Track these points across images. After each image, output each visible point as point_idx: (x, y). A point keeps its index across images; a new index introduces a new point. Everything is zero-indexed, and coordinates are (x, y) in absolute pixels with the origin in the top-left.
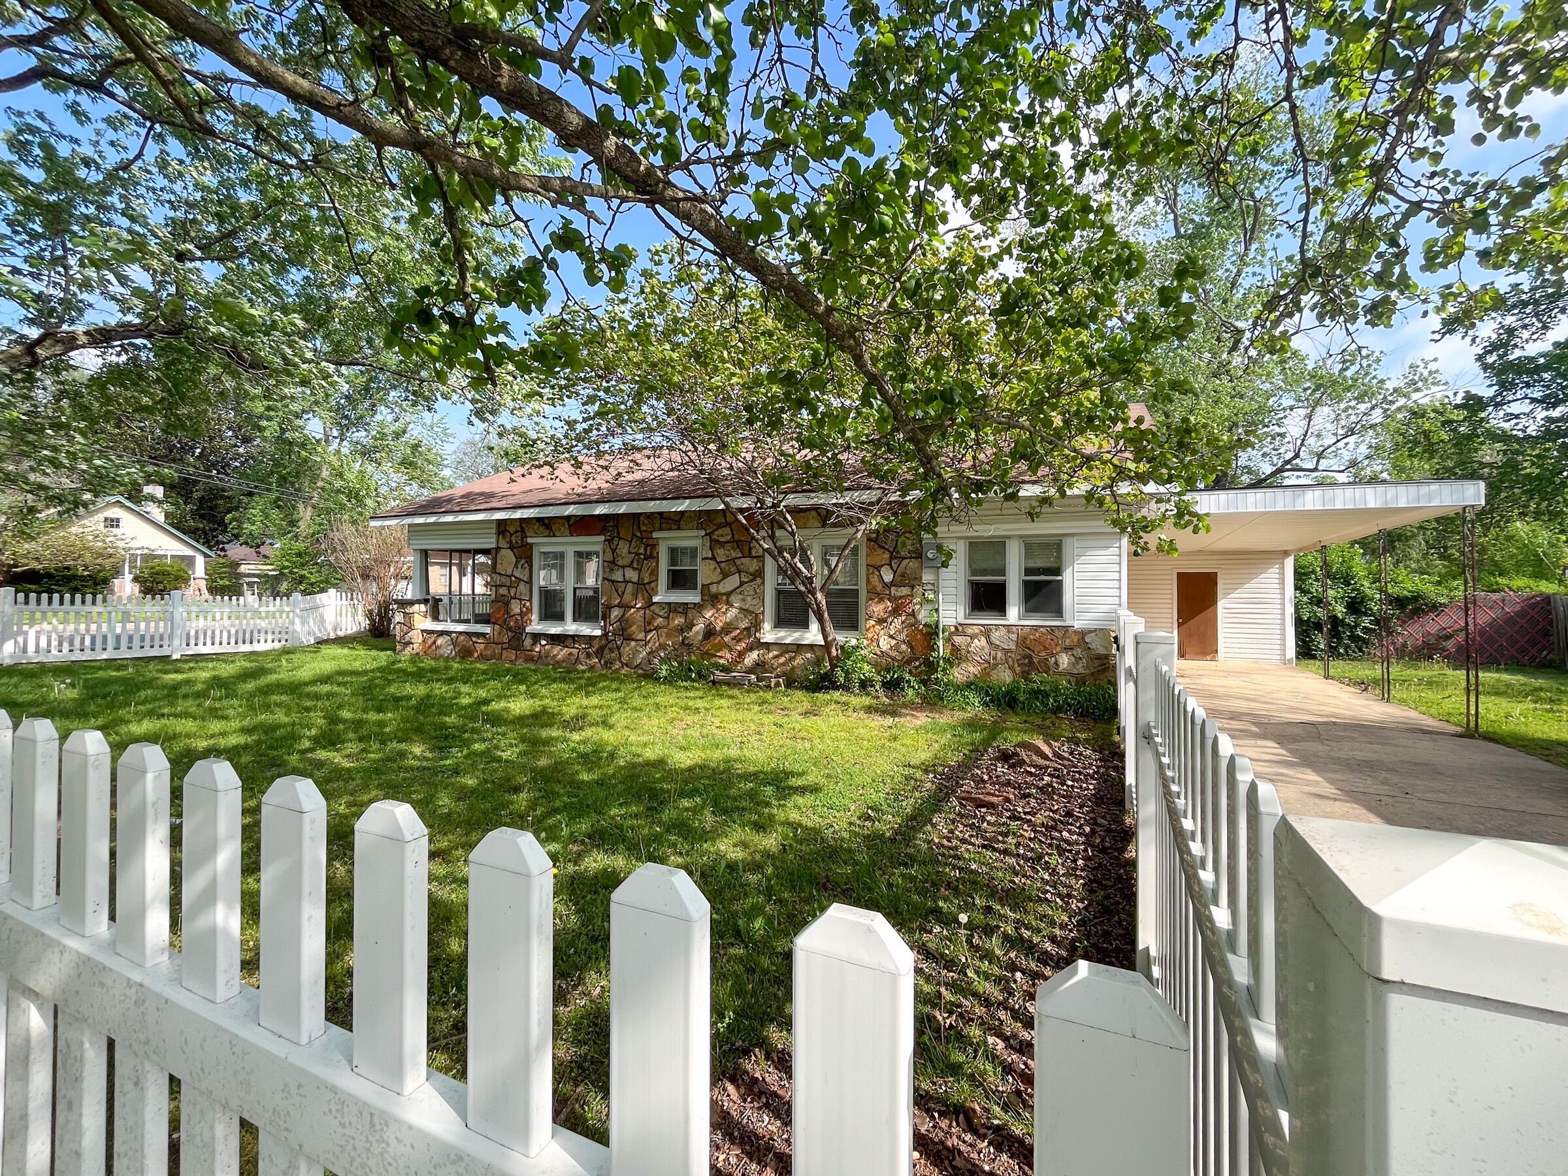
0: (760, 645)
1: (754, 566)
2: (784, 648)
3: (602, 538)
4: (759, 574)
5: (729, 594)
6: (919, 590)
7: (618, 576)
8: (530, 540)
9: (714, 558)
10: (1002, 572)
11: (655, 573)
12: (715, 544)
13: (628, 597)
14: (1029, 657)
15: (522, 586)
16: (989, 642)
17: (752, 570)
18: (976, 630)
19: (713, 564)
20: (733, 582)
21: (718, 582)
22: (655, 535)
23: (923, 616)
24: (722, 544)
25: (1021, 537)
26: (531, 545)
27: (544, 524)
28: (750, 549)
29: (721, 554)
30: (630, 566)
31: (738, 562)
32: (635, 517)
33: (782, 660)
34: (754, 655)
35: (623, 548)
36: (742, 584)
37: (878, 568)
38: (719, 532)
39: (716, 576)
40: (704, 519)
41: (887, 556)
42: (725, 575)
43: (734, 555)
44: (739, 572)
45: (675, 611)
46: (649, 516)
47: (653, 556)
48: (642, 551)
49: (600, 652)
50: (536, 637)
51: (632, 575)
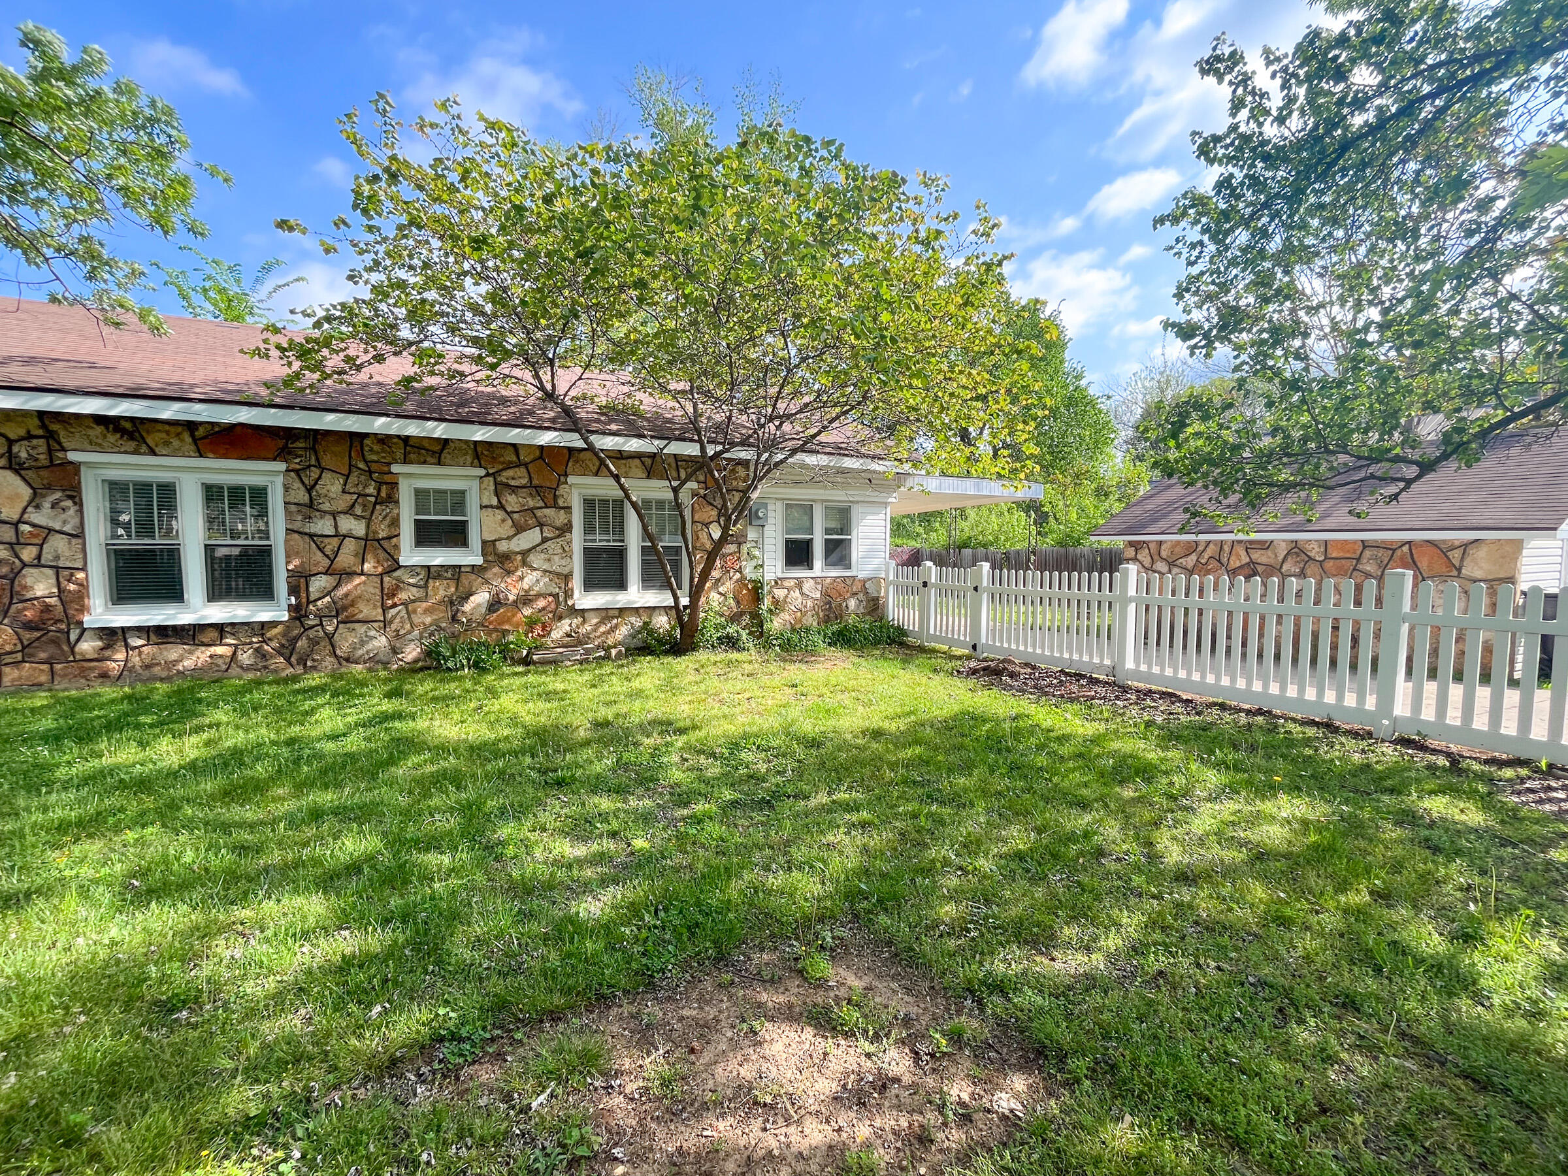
0: (574, 612)
1: (560, 518)
2: (606, 614)
3: (282, 466)
4: (567, 528)
5: (525, 553)
6: (745, 548)
7: (323, 526)
8: (72, 456)
9: (501, 506)
10: (810, 530)
11: (395, 522)
12: (500, 489)
13: (346, 559)
14: (829, 603)
15: (57, 544)
16: (802, 593)
17: (558, 523)
18: (792, 583)
19: (500, 515)
20: (533, 536)
21: (509, 538)
22: (395, 468)
23: (749, 572)
24: (514, 489)
25: (823, 501)
26: (76, 467)
27: (123, 432)
28: (555, 497)
29: (512, 501)
30: (349, 511)
31: (539, 513)
32: (356, 439)
33: (603, 629)
34: (565, 626)
35: (331, 486)
36: (544, 540)
37: (707, 525)
38: (510, 473)
39: (507, 529)
40: (481, 453)
41: (715, 513)
42: (519, 529)
43: (531, 503)
44: (541, 525)
45: (439, 576)
46: (384, 440)
47: (392, 500)
48: (371, 490)
49: (287, 650)
50: (111, 636)
51: (354, 526)
